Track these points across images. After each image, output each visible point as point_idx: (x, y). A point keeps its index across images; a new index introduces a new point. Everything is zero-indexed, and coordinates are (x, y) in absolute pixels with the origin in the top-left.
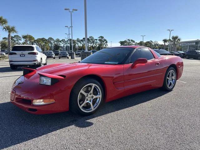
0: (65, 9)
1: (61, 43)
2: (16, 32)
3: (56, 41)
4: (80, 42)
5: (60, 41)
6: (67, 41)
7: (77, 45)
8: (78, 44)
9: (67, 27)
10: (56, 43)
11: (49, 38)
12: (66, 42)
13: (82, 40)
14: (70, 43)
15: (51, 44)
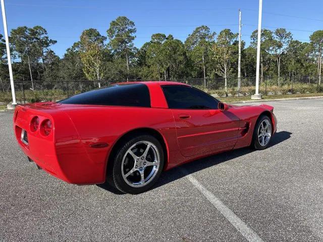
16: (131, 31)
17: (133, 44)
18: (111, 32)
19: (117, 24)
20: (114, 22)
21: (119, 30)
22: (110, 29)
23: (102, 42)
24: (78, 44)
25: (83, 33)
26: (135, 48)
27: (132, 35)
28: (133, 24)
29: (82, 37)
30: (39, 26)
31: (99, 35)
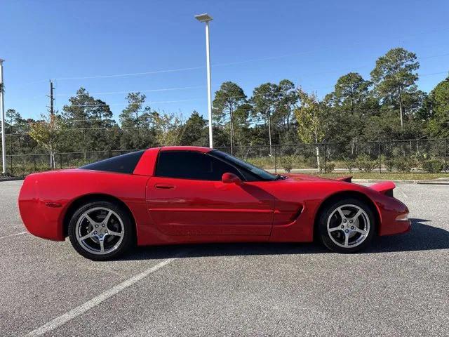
16: (410, 67)
17: (417, 86)
18: (376, 73)
19: (387, 61)
20: (381, 59)
21: (391, 69)
22: (375, 70)
23: (366, 89)
24: (331, 96)
25: (339, 81)
26: (420, 91)
27: (414, 72)
28: (414, 56)
29: (337, 87)
30: (286, 79)
31: (361, 80)
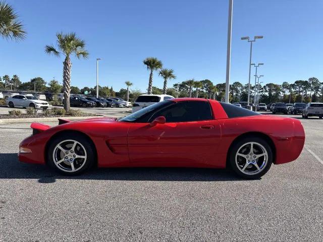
0: (242, 39)
1: (253, 91)
2: (173, 77)
3: (246, 88)
4: (288, 89)
5: (252, 88)
6: (264, 87)
7: (282, 94)
8: (284, 92)
9: (254, 64)
10: (244, 90)
11: (234, 83)
12: (262, 89)
13: (293, 86)
14: (270, 90)
15: (237, 92)
